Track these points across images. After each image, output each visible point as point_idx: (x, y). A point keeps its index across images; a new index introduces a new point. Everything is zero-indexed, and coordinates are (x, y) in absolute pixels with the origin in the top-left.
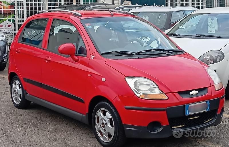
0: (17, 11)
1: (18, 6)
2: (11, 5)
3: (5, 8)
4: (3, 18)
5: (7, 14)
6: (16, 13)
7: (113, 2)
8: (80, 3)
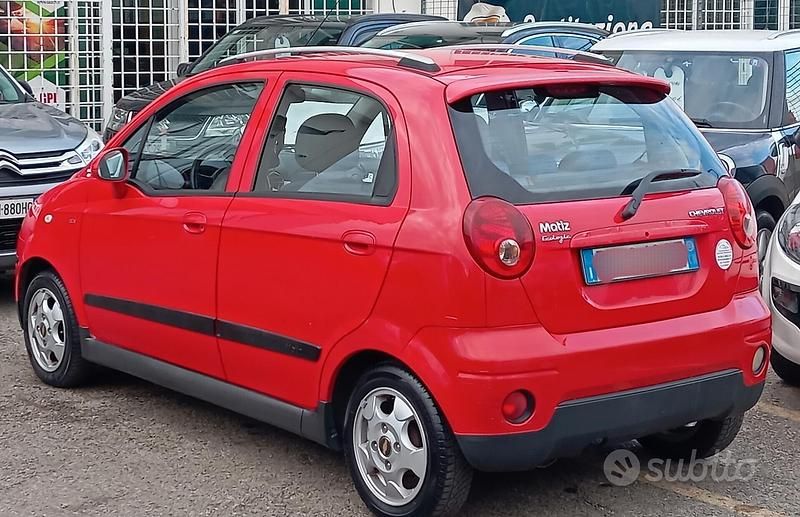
0: (77, 40)
1: (80, 21)
2: (56, 17)
3: (35, 30)
4: (26, 69)
5: (42, 52)
6: (74, 49)
7: (423, 10)
8: (303, 12)
